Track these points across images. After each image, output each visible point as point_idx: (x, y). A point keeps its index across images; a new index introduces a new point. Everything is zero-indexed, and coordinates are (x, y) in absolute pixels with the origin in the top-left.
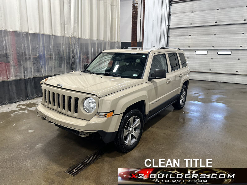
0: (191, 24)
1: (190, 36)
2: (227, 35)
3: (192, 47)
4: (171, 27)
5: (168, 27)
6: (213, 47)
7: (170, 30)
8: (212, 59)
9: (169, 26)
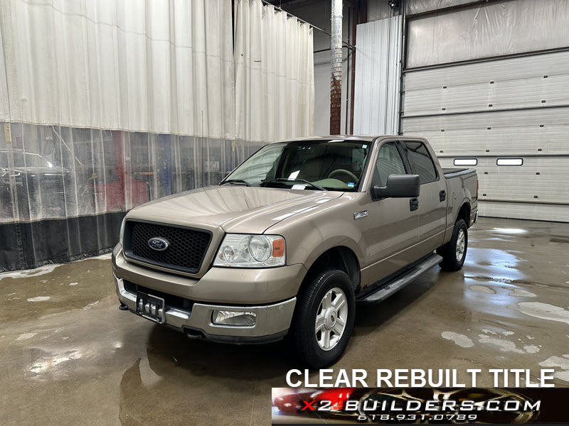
0: (444, 109)
1: (443, 131)
2: (512, 129)
3: (447, 151)
4: (405, 115)
5: (400, 116)
6: (488, 151)
7: (404, 121)
8: (486, 173)
9: (401, 113)
